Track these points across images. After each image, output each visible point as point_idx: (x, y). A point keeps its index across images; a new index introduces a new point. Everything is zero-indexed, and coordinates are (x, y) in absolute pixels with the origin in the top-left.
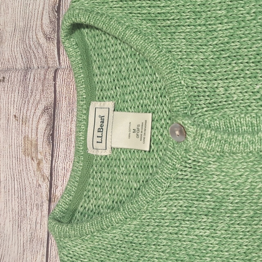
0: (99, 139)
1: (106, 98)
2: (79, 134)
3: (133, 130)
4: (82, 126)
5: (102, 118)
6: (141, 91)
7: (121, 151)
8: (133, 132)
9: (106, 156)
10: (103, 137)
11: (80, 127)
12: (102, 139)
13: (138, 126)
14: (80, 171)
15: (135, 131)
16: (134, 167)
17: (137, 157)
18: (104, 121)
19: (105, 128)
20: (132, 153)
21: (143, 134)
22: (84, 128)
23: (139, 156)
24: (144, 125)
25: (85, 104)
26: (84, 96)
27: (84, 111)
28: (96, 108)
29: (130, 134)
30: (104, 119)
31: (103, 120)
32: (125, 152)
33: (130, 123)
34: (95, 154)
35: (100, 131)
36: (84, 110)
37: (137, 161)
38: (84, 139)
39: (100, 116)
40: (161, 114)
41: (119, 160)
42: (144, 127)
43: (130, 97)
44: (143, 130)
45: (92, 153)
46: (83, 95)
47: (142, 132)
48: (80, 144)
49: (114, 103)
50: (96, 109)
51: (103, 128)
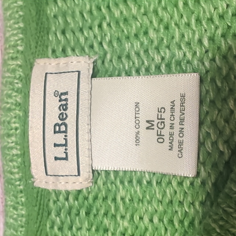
0: (60, 152)
1: (73, 50)
2: (8, 142)
3: (148, 122)
4: (14, 120)
5: (63, 97)
6: (167, 28)
7: (116, 179)
8: (148, 128)
9: (79, 192)
10: (68, 145)
11: (9, 123)
12: (66, 149)
13: (161, 110)
14: (22, 227)
15: (153, 125)
16: (151, 221)
17: (159, 196)
18: (67, 104)
19: (71, 121)
20: (143, 186)
21: (176, 131)
22: (17, 125)
23: (164, 194)
24: (177, 108)
25: (20, 66)
26: (20, 48)
27: (17, 83)
28: (46, 74)
29: (138, 133)
30: (66, 100)
31: (64, 103)
32: (126, 183)
33: (137, 105)
34: (50, 187)
35: (60, 132)
36: (16, 81)
37: (158, 206)
38: (21, 154)
39: (56, 94)
40: (225, 84)
41: (114, 200)
42: (177, 114)
43: (137, 45)
44: (177, 121)
45: (43, 186)
46: (17, 45)
47: (172, 127)
48: (14, 167)
49: (92, 60)
50: (48, 75)
51: (65, 121)
